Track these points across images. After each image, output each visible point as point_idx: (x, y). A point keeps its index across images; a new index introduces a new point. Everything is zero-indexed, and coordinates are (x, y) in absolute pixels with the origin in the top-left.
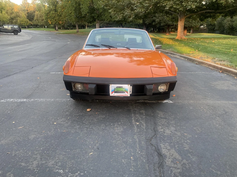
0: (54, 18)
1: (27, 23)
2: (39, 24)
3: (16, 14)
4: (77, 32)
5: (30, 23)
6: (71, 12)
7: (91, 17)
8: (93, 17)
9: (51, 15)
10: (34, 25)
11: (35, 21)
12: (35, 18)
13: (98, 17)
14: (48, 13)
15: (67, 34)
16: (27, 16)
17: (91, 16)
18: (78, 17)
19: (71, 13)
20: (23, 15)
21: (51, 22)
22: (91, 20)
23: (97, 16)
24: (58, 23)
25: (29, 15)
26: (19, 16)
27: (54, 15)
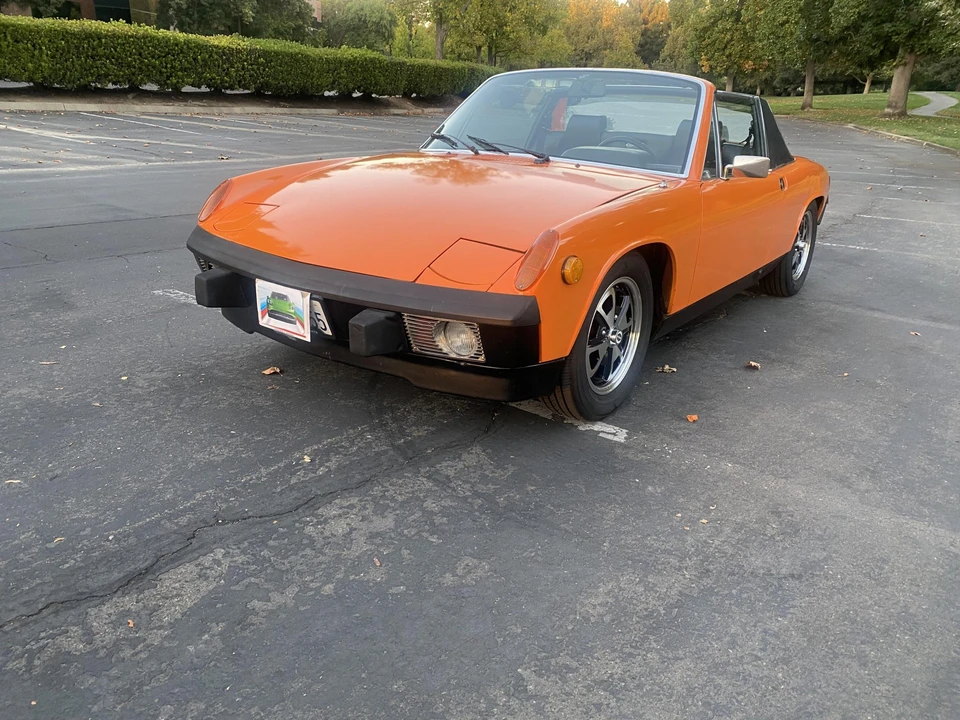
0: (726, 47)
3: (604, 38)
6: (786, 17)
7: (877, 37)
8: (886, 36)
9: (715, 35)
11: (663, 61)
12: (666, 50)
13: (911, 35)
14: (705, 30)
16: (641, 46)
17: (875, 32)
18: (817, 40)
19: (787, 21)
20: (626, 41)
21: (710, 67)
22: (876, 52)
23: (906, 30)
24: (739, 67)
25: (649, 40)
26: (612, 44)
27: (728, 37)
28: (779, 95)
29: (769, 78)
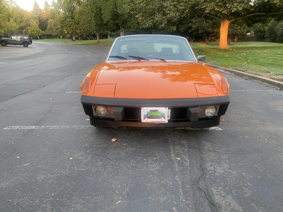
0: (71, 26)
1: (39, 33)
2: (53, 34)
3: (26, 23)
4: (98, 43)
5: (42, 33)
6: (91, 18)
7: (115, 24)
8: (117, 24)
9: (67, 23)
10: (47, 35)
11: (48, 30)
12: (49, 27)
14: (63, 21)
15: (86, 45)
16: (39, 25)
18: (99, 25)
19: (91, 19)
20: (35, 24)
21: (67, 32)
22: (115, 28)
23: (121, 23)
24: (76, 32)
25: (42, 24)
26: (29, 25)
27: (71, 23)
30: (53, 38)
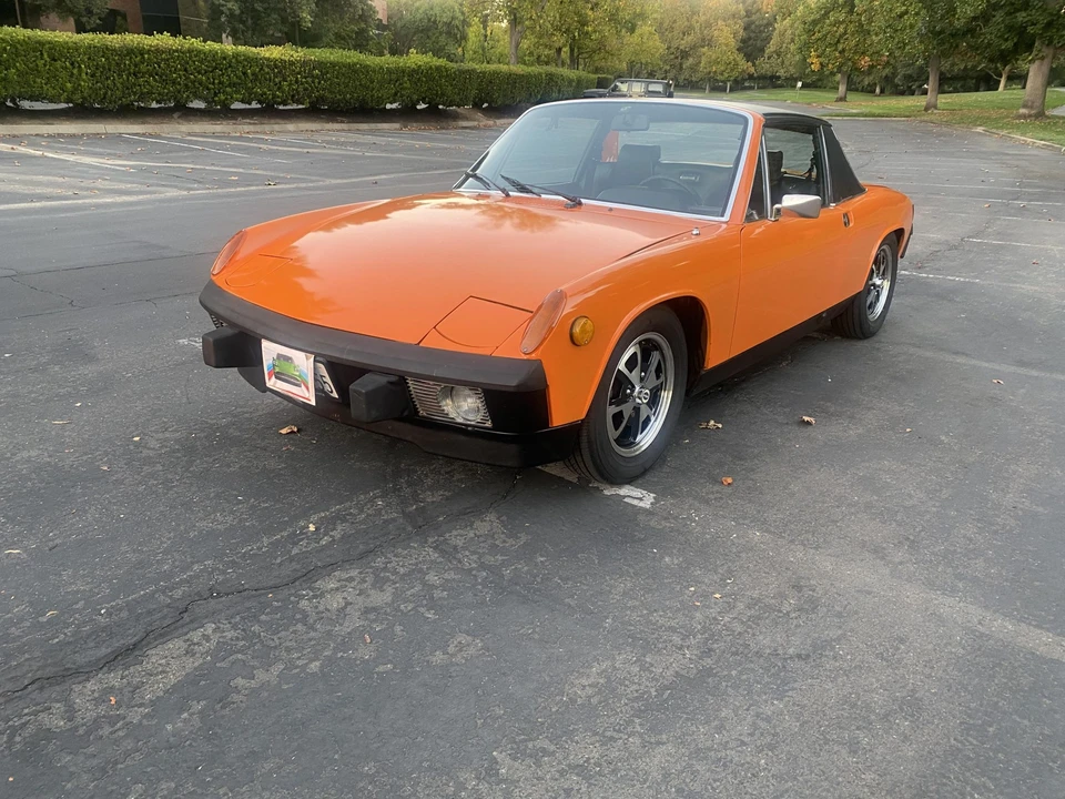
0: (838, 41)
1: (732, 70)
2: (781, 73)
3: (702, 33)
4: (926, 109)
5: (743, 71)
6: (904, 8)
7: (1010, 28)
8: (1021, 26)
9: (826, 28)
10: (762, 77)
11: (769, 58)
12: (771, 48)
13: (1049, 25)
14: (815, 22)
16: (743, 41)
17: (1007, 22)
18: (940, 33)
19: (906, 12)
20: (727, 37)
21: (821, 64)
22: (1010, 44)
23: (1043, 20)
24: (854, 63)
25: (753, 35)
26: (710, 40)
27: (841, 30)
28: (902, 93)
29: (890, 75)
30: (781, 86)
